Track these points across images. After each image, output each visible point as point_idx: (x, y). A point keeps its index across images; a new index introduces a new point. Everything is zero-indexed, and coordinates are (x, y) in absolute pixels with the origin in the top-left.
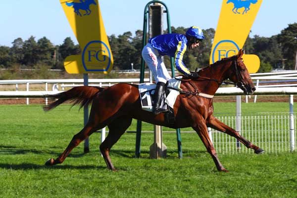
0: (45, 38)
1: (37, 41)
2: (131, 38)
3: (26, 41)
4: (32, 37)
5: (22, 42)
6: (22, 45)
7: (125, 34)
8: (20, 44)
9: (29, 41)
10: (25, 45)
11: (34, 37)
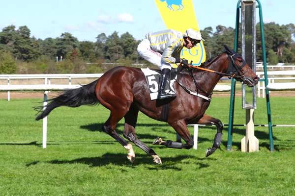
0: (127, 33)
1: (120, 36)
2: (211, 33)
3: (109, 36)
4: (115, 32)
5: (106, 37)
6: (105, 40)
7: (206, 29)
8: (103, 39)
9: (113, 36)
10: (108, 40)
11: (117, 32)
